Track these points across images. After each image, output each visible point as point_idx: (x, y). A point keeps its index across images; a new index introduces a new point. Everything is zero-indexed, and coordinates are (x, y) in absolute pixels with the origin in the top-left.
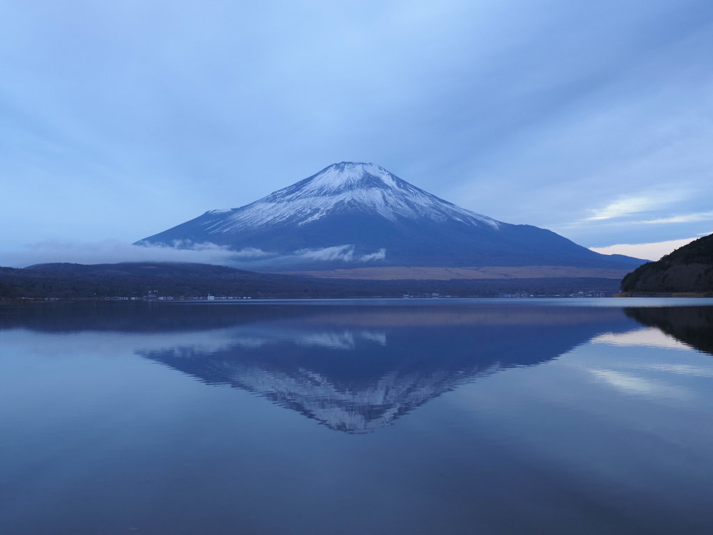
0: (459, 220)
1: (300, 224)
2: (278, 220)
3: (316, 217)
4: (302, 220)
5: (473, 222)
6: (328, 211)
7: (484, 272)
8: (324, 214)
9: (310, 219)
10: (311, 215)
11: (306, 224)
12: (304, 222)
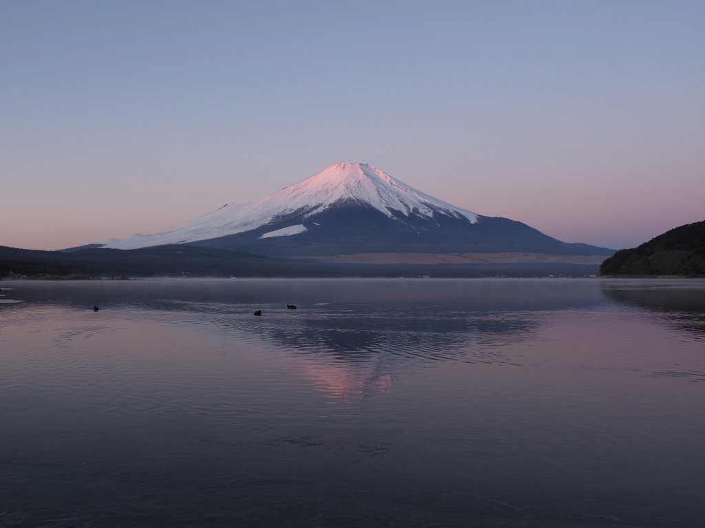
0: (443, 213)
1: (306, 216)
2: (288, 212)
3: (320, 210)
4: (308, 212)
5: (455, 215)
6: (330, 205)
7: (465, 258)
8: (327, 207)
9: (315, 212)
10: (316, 208)
11: (311, 216)
12: (310, 214)
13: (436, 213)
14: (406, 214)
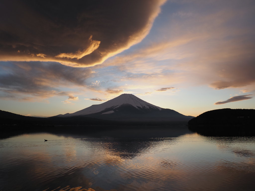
0: (152, 107)
6: (121, 105)
9: (117, 107)
10: (117, 106)
12: (115, 108)
13: (150, 107)
14: (142, 108)
